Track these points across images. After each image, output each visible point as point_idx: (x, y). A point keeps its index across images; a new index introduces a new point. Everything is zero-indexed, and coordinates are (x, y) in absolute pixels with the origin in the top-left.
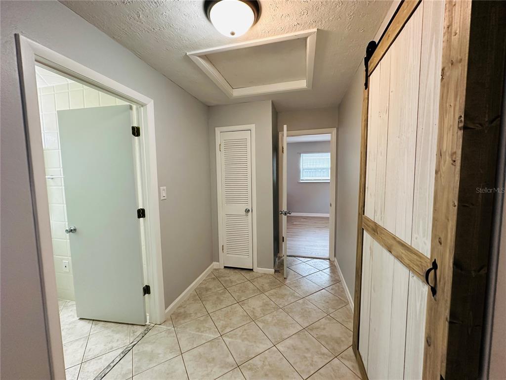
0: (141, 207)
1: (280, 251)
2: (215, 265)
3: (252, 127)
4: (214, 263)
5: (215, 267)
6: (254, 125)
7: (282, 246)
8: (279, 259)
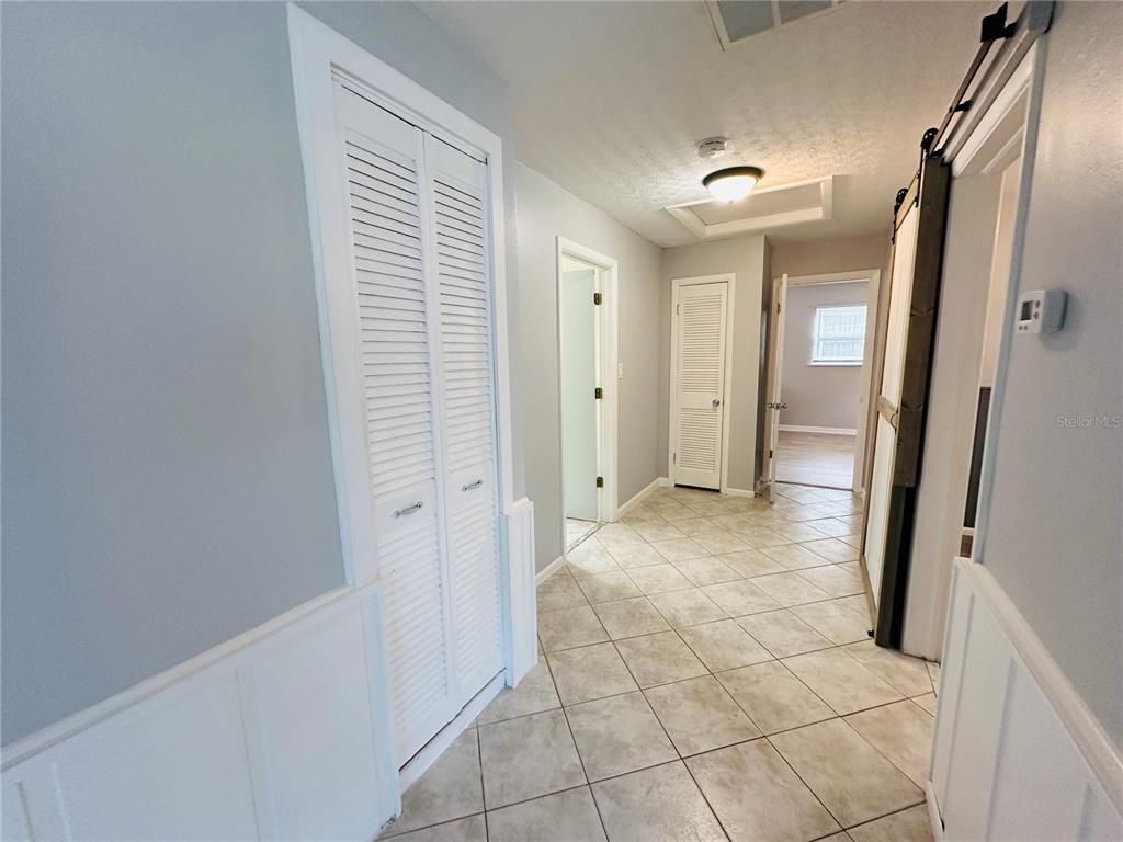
0: (598, 386)
1: (764, 473)
2: (662, 481)
3: (732, 277)
4: (660, 479)
5: (661, 484)
6: (734, 274)
7: (768, 464)
8: (762, 483)
